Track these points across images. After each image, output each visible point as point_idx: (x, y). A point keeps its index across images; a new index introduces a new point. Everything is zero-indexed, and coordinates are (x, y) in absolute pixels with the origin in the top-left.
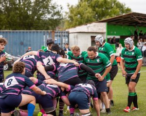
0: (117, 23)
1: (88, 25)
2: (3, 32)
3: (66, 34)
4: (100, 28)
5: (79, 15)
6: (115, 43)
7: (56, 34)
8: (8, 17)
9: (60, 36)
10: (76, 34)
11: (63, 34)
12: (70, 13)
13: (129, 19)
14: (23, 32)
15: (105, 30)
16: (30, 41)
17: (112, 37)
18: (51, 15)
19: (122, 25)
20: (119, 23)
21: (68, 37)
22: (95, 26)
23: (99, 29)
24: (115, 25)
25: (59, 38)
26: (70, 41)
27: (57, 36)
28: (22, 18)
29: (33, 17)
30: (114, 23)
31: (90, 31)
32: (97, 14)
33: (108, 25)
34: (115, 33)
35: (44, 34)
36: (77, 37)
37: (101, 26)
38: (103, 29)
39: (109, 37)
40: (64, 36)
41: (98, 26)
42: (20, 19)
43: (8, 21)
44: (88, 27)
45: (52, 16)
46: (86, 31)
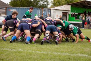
0: (76, 6)
1: (61, 6)
2: (17, 8)
3: (49, 10)
4: (67, 8)
5: (58, 3)
7: (44, 10)
8: (21, 2)
9: (46, 11)
10: (54, 10)
11: (48, 10)
12: (53, 2)
13: (83, 4)
14: (27, 8)
15: (70, 9)
17: (73, 13)
18: (43, 2)
19: (79, 7)
20: (77, 6)
21: (50, 12)
22: (65, 7)
23: (67, 9)
24: (75, 7)
25: (45, 12)
26: (51, 14)
27: (44, 11)
28: (28, 3)
29: (34, 3)
30: (75, 6)
31: (62, 9)
32: (67, 3)
33: (71, 7)
34: (75, 11)
35: (38, 10)
36: (55, 12)
39: (72, 13)
40: (48, 11)
42: (27, 4)
43: (21, 5)
45: (44, 3)
46: (60, 9)
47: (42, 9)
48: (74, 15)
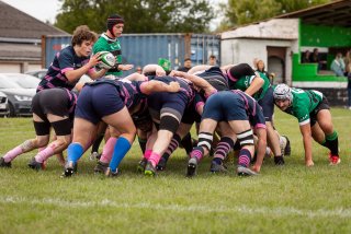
1: (262, 24)
3: (215, 42)
4: (285, 29)
6: (317, 61)
7: (193, 41)
8: (101, 15)
9: (201, 45)
10: (235, 41)
11: (209, 41)
12: (228, 6)
13: (347, 11)
15: (296, 35)
16: (140, 56)
17: (311, 49)
18: (188, 9)
19: (332, 26)
21: (219, 46)
22: (275, 25)
23: (285, 32)
24: (317, 24)
25: (199, 48)
26: (223, 55)
27: (196, 45)
28: (129, 15)
29: (153, 15)
30: (315, 20)
31: (265, 35)
33: (302, 24)
34: (318, 41)
35: (169, 41)
36: (237, 47)
37: (288, 26)
38: (291, 33)
39: (304, 49)
40: (211, 45)
41: (281, 26)
44: (260, 28)
45: (191, 12)
46: (257, 35)
47: (187, 39)
48: (312, 55)
